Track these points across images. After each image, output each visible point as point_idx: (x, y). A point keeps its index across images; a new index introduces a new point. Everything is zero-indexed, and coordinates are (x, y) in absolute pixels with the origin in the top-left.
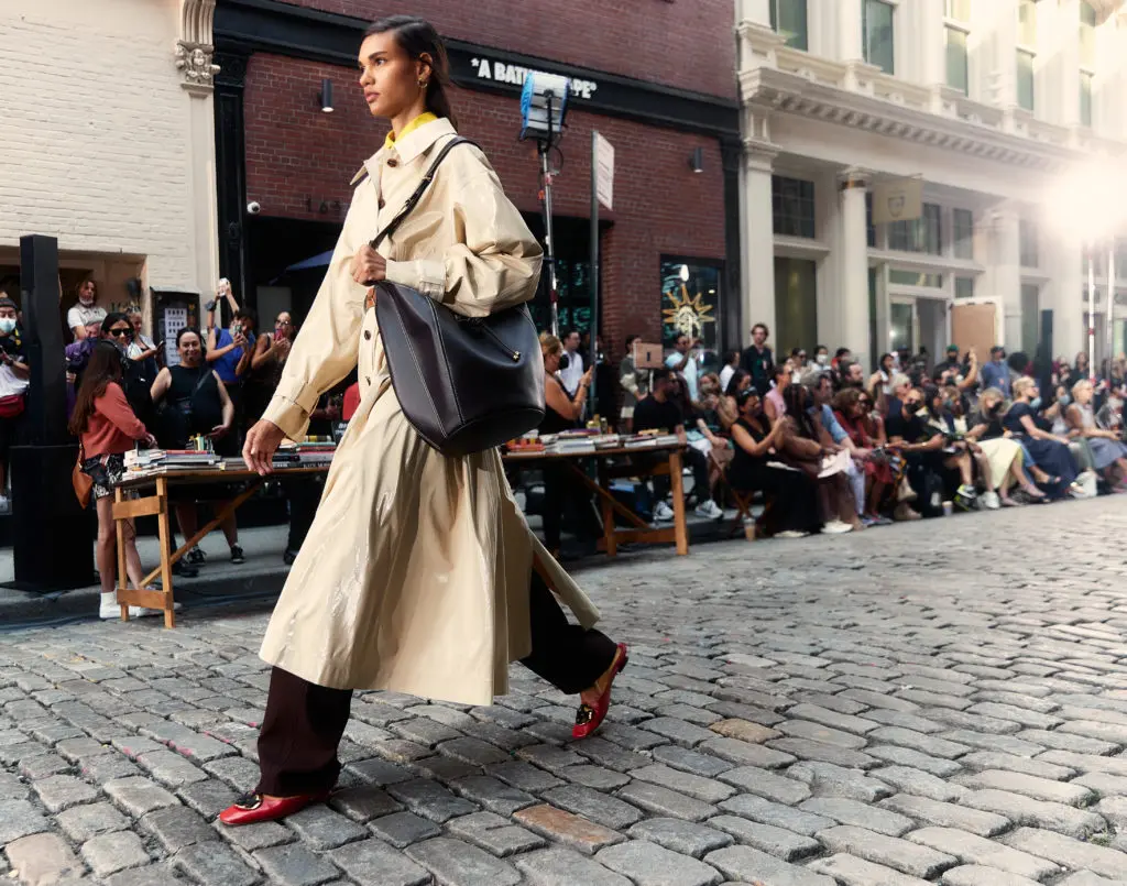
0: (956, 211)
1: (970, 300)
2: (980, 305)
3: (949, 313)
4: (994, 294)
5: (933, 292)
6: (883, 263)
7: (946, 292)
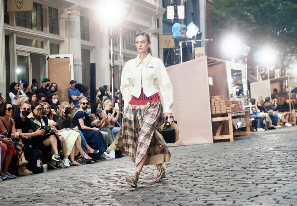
0: (50, 8)
1: (57, 56)
2: (62, 58)
3: (47, 61)
4: (69, 53)
5: (38, 50)
6: (13, 33)
7: (45, 51)
